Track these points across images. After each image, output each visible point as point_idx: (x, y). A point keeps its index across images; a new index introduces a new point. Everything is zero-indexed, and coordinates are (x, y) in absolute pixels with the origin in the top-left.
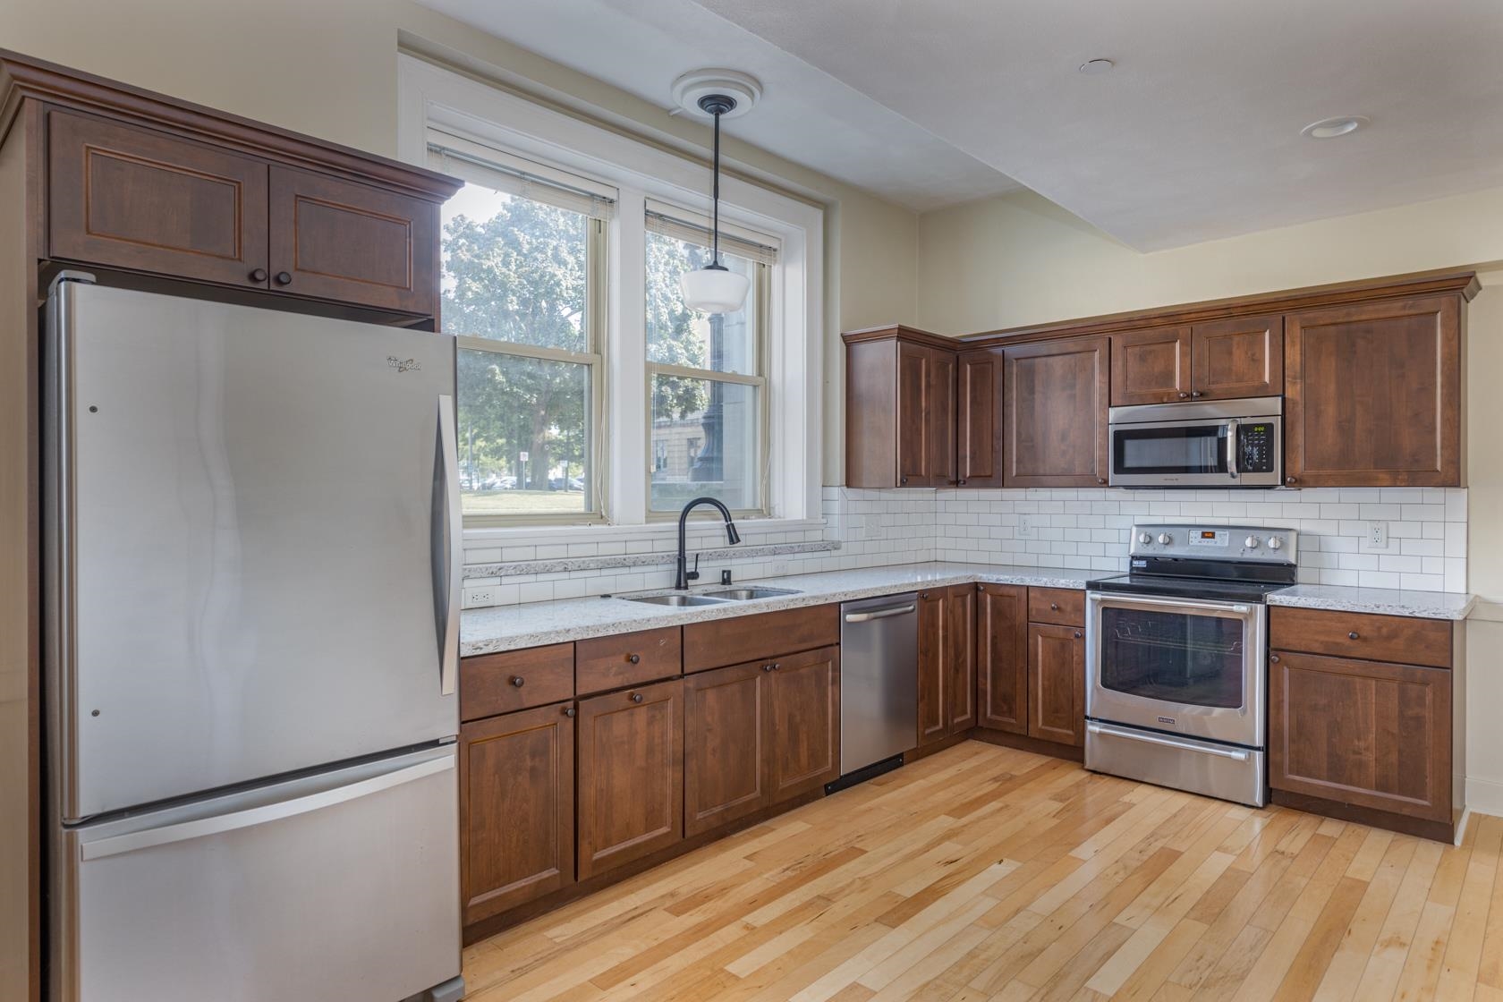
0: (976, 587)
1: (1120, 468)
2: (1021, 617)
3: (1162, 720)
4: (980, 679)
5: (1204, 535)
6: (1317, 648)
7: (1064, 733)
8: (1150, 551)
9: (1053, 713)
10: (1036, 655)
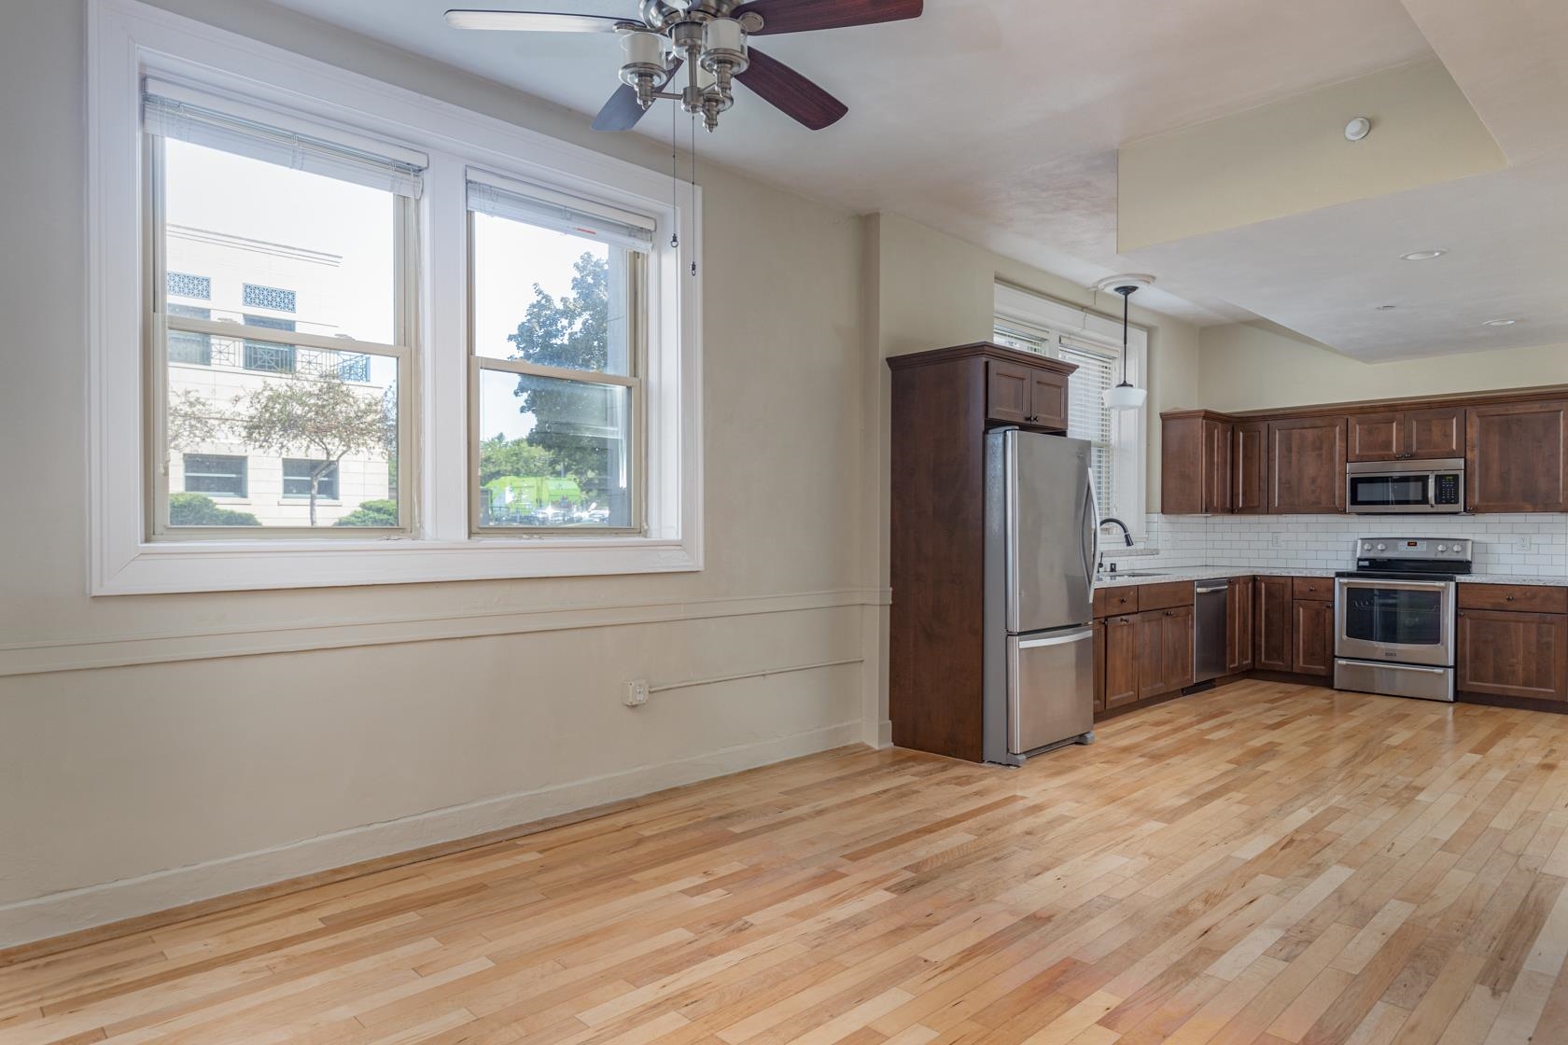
0: (1254, 579)
1: (1354, 501)
2: (1288, 597)
3: (1387, 654)
4: (1257, 638)
5: (1409, 544)
6: (1487, 606)
7: (1319, 669)
8: (1371, 555)
9: (1310, 656)
10: (1299, 621)
